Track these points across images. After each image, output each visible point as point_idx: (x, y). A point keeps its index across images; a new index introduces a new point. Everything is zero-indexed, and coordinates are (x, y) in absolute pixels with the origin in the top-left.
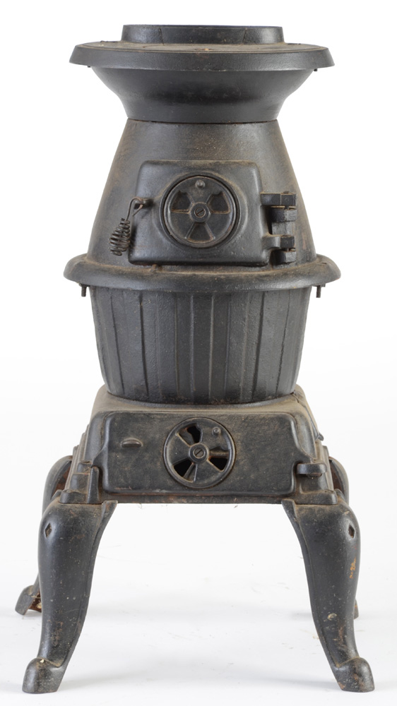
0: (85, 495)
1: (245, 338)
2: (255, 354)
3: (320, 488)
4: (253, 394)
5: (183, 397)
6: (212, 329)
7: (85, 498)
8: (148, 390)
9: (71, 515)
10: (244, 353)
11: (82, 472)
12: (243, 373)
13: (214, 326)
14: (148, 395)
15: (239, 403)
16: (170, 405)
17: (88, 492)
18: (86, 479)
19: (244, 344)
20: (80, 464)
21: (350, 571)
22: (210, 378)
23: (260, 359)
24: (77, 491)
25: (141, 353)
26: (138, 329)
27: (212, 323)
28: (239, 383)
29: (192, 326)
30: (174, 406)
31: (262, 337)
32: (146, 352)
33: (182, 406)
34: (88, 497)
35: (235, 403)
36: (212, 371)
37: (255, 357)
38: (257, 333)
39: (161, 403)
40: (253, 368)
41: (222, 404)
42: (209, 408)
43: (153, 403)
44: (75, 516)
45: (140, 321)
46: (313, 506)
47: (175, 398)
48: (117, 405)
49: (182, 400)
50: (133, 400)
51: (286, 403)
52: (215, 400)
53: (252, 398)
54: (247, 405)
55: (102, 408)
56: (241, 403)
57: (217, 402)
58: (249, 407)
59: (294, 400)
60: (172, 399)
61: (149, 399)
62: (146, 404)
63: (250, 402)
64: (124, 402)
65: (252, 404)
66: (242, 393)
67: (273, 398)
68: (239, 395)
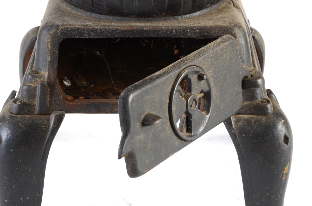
0: (34, 106)
3: (257, 99)
4: (193, 6)
5: (126, 11)
7: (34, 109)
8: (93, 2)
9: (20, 128)
11: (31, 83)
14: (93, 6)
15: (180, 15)
16: (114, 17)
17: (37, 103)
18: (36, 90)
20: (29, 73)
21: (283, 174)
24: (27, 102)
30: (118, 18)
33: (126, 18)
34: (37, 108)
35: (177, 15)
39: (105, 14)
41: (164, 16)
42: (151, 21)
43: (98, 14)
44: (25, 129)
46: (249, 116)
47: (119, 11)
48: (65, 13)
49: (125, 13)
50: (80, 9)
51: (224, 8)
52: (157, 13)
53: (193, 9)
54: (187, 15)
55: (51, 15)
56: (182, 15)
57: (159, 14)
58: (189, 17)
59: (230, 3)
60: (116, 12)
61: (94, 9)
62: (92, 14)
63: (190, 13)
64: (72, 9)
65: (192, 14)
66: (184, 6)
67: (211, 6)
68: (180, 7)
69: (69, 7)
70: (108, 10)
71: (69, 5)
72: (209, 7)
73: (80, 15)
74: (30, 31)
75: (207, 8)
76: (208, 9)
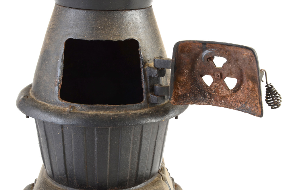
1: (131, 150)
2: (137, 159)
4: (135, 182)
5: (90, 186)
6: (109, 147)
8: (68, 180)
10: (130, 159)
12: (129, 171)
13: (110, 145)
14: (68, 183)
15: (126, 188)
19: (130, 155)
22: (108, 176)
23: (140, 162)
25: (63, 158)
26: (61, 144)
27: (109, 143)
28: (126, 177)
29: (96, 145)
31: (142, 149)
32: (66, 158)
36: (109, 171)
37: (137, 161)
38: (139, 146)
39: (76, 188)
40: (136, 167)
43: (71, 188)
45: (62, 139)
47: (85, 187)
48: (49, 186)
49: (90, 188)
50: (59, 183)
51: (156, 181)
52: (111, 188)
53: (135, 184)
54: (131, 188)
55: (39, 189)
56: (128, 188)
57: (112, 189)
58: (132, 189)
59: (160, 177)
60: (83, 187)
61: (69, 185)
62: (67, 187)
63: (133, 187)
64: (54, 183)
65: (134, 187)
66: (129, 182)
67: (147, 180)
68: (127, 183)
69: (52, 181)
70: (78, 185)
71: (52, 180)
72: (146, 181)
73: (59, 188)
74: (26, 187)
75: (144, 182)
76: (146, 183)
